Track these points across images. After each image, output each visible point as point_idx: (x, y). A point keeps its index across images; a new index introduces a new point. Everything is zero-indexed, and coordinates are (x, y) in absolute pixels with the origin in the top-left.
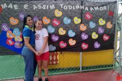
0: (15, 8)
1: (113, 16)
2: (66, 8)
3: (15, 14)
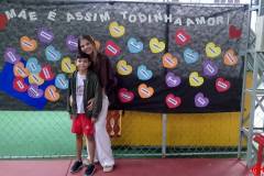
0: (32, 19)
1: (239, 38)
3: (31, 30)
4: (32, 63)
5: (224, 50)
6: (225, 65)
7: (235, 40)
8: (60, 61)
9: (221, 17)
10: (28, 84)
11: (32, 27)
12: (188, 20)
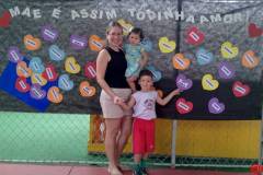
0: (35, 17)
2: (141, 16)
3: (35, 28)
4: (36, 63)
5: (242, 50)
6: (243, 67)
7: (255, 39)
8: (65, 60)
9: (239, 14)
10: (31, 85)
11: (35, 25)
12: (202, 17)
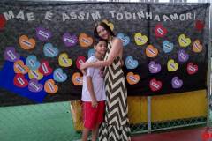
0: (29, 19)
1: (203, 30)
2: (120, 16)
4: (31, 60)
5: (193, 41)
6: (193, 52)
7: (200, 32)
8: (58, 56)
9: (190, 14)
10: (29, 80)
11: (30, 27)
12: (165, 16)
